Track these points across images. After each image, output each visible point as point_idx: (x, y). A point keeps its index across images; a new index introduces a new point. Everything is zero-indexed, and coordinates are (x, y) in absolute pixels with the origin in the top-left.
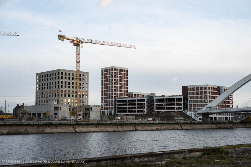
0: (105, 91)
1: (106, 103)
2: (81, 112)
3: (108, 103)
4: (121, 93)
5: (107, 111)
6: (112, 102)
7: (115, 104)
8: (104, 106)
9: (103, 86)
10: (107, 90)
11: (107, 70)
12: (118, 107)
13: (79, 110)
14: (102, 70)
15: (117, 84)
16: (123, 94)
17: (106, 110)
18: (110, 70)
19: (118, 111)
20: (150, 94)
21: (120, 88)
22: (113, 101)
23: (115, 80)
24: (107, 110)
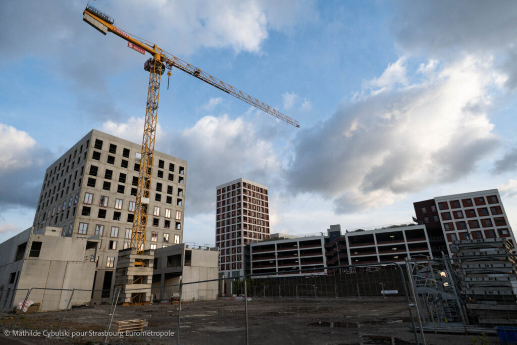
0: (223, 229)
1: (226, 256)
2: (147, 269)
3: (231, 255)
4: (257, 232)
5: (229, 273)
6: (241, 252)
7: (247, 257)
8: (222, 262)
9: (219, 219)
10: (229, 227)
11: (228, 187)
12: (253, 263)
13: (137, 260)
14: (218, 190)
15: (250, 214)
16: (260, 236)
17: (227, 269)
18: (234, 187)
19: (254, 271)
20: (329, 228)
21: (256, 222)
22: (243, 249)
23: (245, 205)
24: (229, 271)
